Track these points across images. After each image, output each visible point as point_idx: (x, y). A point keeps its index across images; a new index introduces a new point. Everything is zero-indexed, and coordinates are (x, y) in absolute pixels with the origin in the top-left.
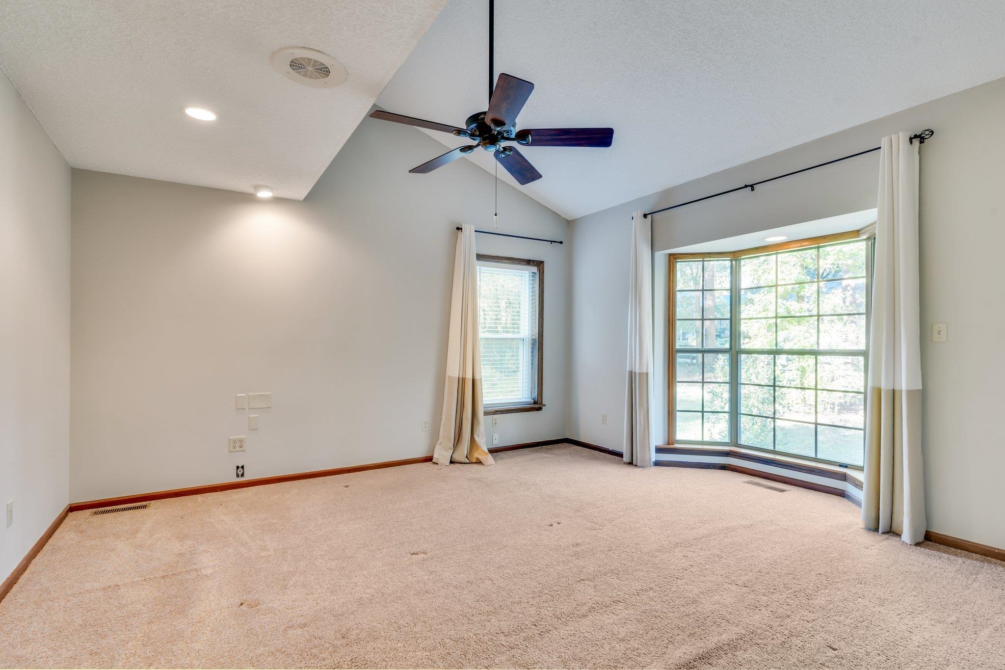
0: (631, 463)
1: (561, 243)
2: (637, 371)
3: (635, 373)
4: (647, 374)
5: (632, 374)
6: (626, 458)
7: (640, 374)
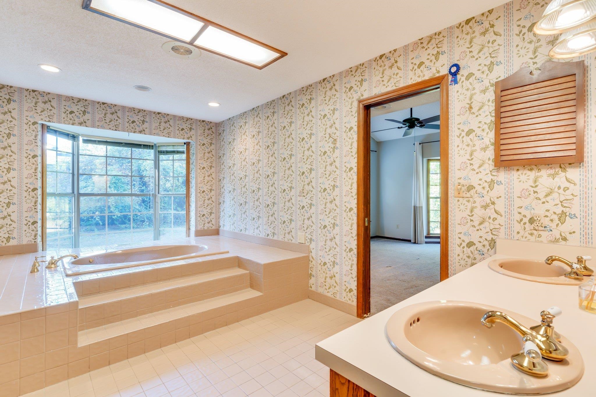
0: (415, 243)
1: (376, 151)
2: (418, 206)
3: (417, 207)
4: (422, 207)
5: (415, 208)
6: (413, 241)
7: (419, 207)
